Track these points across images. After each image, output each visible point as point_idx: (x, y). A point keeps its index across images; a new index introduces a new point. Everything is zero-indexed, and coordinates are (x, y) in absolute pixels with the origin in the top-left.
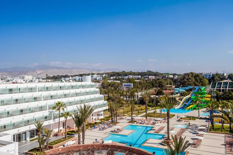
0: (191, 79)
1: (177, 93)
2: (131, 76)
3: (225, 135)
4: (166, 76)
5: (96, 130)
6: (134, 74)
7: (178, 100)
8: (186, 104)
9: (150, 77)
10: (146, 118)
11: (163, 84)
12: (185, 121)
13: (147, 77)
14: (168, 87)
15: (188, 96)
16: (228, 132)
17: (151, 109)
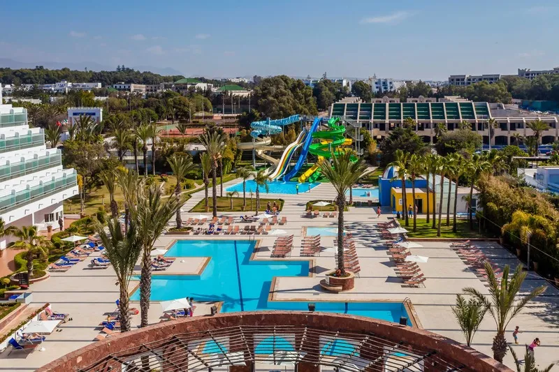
0: (285, 95)
1: (261, 136)
2: (70, 84)
3: (451, 244)
4: (188, 86)
5: (77, 269)
6: (77, 77)
7: (263, 156)
8: (293, 167)
9: (133, 87)
10: (215, 215)
11: (186, 109)
12: (325, 216)
13: (122, 87)
14: (201, 118)
15: (295, 145)
16: (452, 236)
17: (198, 187)
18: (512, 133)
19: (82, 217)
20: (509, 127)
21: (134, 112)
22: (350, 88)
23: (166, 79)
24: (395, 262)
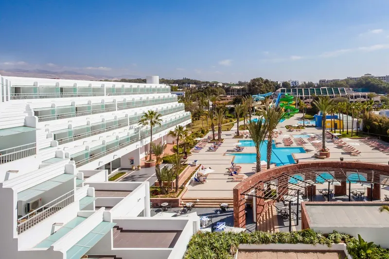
0: (262, 85)
7: (257, 109)
9: (191, 85)
13: (187, 85)
17: (235, 121)
18: (356, 100)
19: (192, 132)
20: (354, 97)
21: (197, 94)
22: (281, 85)
23: (203, 83)
24: (340, 147)
